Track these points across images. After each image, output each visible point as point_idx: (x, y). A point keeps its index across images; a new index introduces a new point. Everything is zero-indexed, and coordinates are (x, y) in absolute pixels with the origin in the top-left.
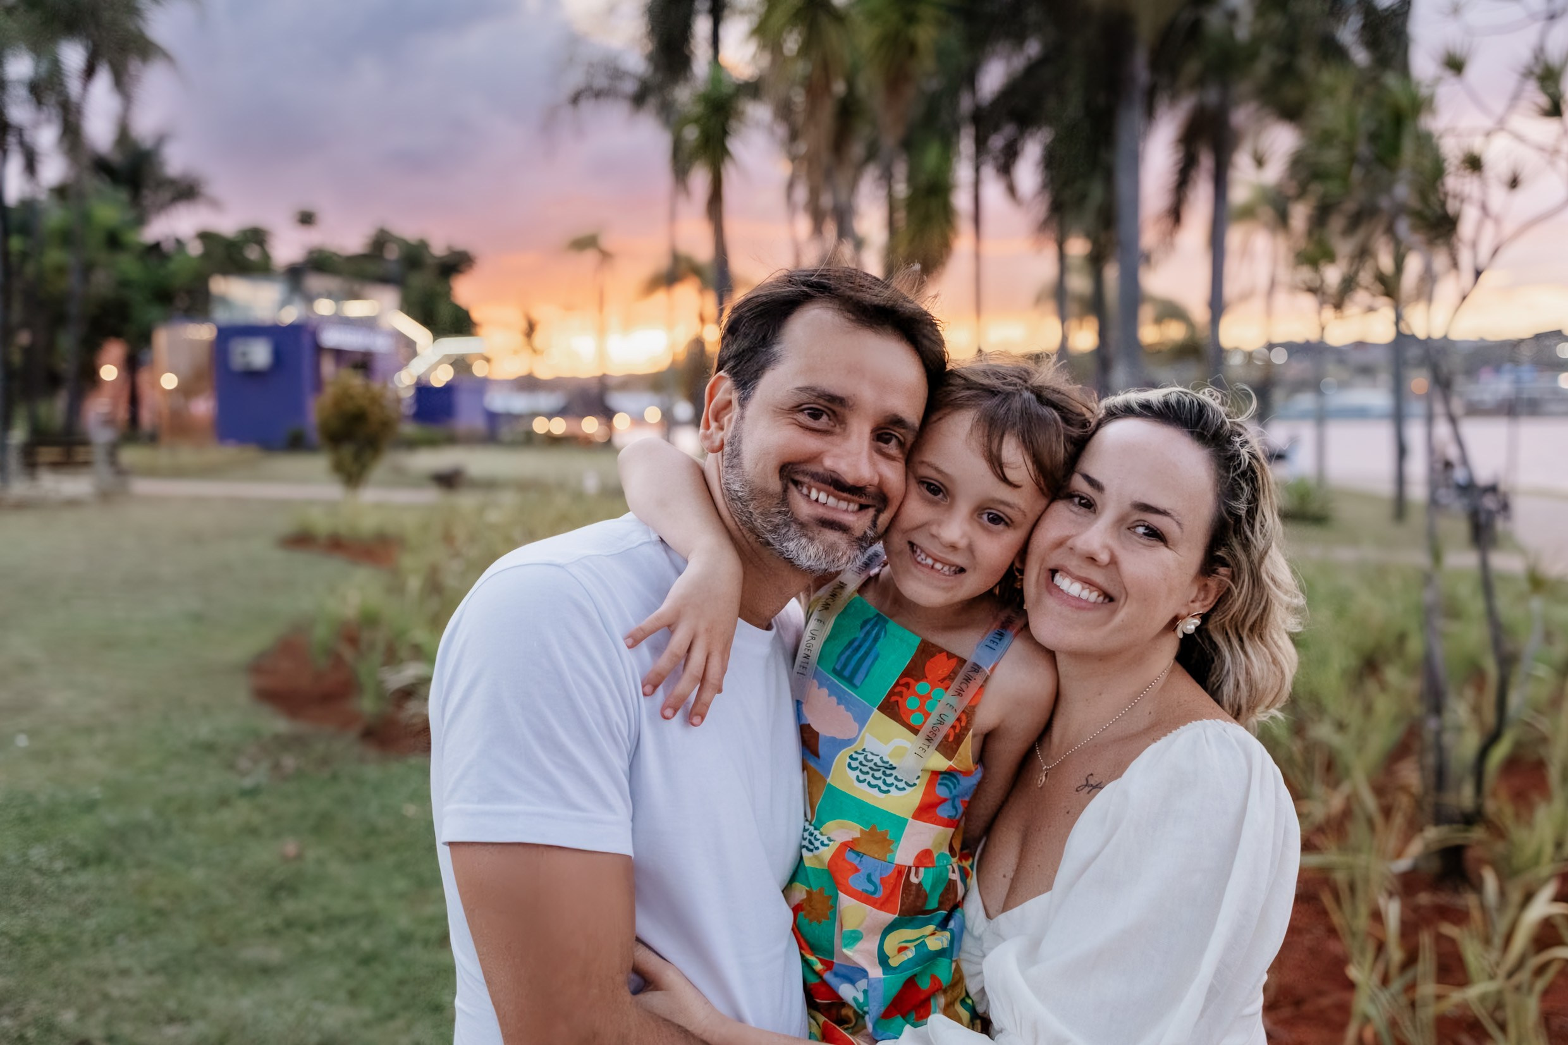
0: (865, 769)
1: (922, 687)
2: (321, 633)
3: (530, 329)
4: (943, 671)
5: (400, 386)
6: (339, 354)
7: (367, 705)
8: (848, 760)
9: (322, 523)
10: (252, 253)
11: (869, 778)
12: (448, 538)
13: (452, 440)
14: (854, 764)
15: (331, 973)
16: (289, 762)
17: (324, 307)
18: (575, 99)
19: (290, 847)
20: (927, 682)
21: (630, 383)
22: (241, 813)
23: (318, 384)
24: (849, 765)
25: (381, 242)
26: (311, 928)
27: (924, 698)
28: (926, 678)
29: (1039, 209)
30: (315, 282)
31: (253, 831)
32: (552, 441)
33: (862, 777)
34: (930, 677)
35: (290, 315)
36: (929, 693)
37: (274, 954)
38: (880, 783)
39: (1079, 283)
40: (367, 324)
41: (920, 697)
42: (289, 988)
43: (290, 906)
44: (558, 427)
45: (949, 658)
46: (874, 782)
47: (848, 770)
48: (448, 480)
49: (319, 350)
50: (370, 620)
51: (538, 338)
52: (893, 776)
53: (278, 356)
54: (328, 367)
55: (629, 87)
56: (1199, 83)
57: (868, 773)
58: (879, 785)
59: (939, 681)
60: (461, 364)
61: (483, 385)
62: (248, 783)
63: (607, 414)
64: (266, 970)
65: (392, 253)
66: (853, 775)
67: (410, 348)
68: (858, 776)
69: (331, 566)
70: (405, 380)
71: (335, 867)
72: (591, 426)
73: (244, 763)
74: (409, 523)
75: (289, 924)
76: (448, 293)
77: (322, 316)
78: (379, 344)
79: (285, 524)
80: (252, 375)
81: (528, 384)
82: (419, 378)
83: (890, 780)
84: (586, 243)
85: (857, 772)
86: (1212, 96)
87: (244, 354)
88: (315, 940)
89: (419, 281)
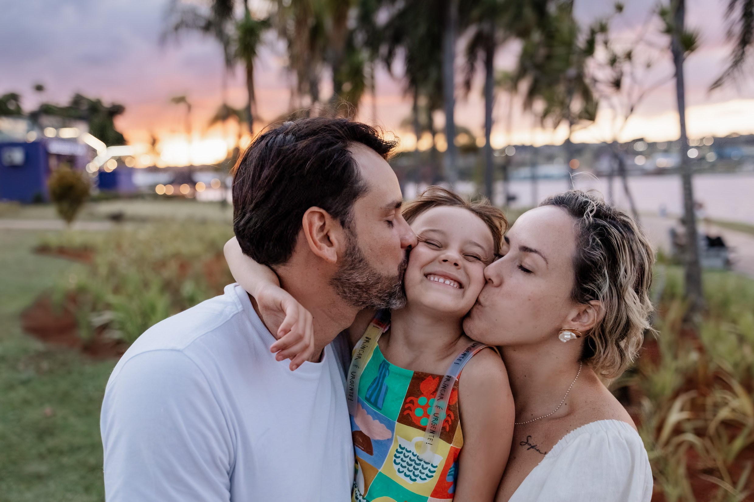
0: (404, 464)
1: (422, 401)
2: (57, 298)
3: (154, 142)
4: (432, 388)
5: (89, 172)
6: (59, 157)
7: (83, 334)
8: (394, 458)
9: (53, 240)
10: (11, 106)
11: (405, 470)
12: (119, 246)
13: (117, 197)
14: (398, 460)
15: (73, 477)
16: (45, 365)
17: (50, 132)
18: (177, 28)
19: (48, 410)
20: (424, 396)
21: (205, 169)
22: (22, 392)
23: (48, 171)
24: (395, 461)
25: (78, 100)
26: (61, 453)
27: (425, 407)
28: (423, 394)
29: (405, 82)
30: (45, 120)
31: (26, 402)
32: (166, 198)
33: (401, 469)
34: (425, 393)
35: (33, 136)
36: (427, 403)
37: (42, 468)
38: (411, 474)
39: (423, 118)
40: (73, 141)
41: (423, 407)
42: (52, 486)
43: (50, 442)
44: (170, 190)
45: (434, 378)
46: (408, 473)
47: (393, 463)
48: (117, 218)
49: (48, 154)
50: (82, 290)
51: (158, 146)
52: (419, 470)
53: (28, 157)
54: (53, 162)
55: (202, 23)
56: (480, 20)
57: (405, 467)
58: (411, 475)
59: (431, 394)
60: (120, 160)
61: (131, 171)
62: (24, 376)
63: (193, 183)
64: (39, 477)
65: (84, 107)
66: (396, 467)
67: (93, 153)
68: (399, 469)
69: (61, 263)
70: (93, 168)
71: (73, 420)
72: (185, 189)
73: (21, 366)
74: (98, 240)
75: (50, 451)
76: (112, 124)
77: (49, 138)
78: (79, 151)
79: (35, 242)
80: (14, 167)
81: (153, 169)
82: (100, 168)
83: (417, 472)
84: (181, 100)
85: (399, 466)
86: (486, 27)
87: (10, 156)
88: (65, 460)
89: (97, 120)
